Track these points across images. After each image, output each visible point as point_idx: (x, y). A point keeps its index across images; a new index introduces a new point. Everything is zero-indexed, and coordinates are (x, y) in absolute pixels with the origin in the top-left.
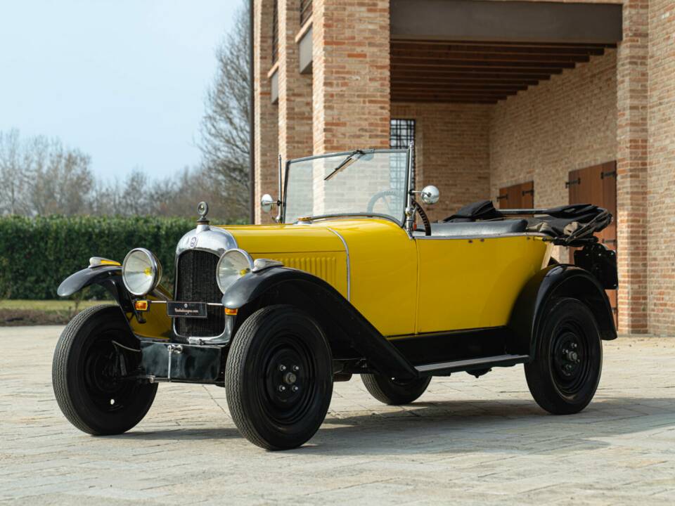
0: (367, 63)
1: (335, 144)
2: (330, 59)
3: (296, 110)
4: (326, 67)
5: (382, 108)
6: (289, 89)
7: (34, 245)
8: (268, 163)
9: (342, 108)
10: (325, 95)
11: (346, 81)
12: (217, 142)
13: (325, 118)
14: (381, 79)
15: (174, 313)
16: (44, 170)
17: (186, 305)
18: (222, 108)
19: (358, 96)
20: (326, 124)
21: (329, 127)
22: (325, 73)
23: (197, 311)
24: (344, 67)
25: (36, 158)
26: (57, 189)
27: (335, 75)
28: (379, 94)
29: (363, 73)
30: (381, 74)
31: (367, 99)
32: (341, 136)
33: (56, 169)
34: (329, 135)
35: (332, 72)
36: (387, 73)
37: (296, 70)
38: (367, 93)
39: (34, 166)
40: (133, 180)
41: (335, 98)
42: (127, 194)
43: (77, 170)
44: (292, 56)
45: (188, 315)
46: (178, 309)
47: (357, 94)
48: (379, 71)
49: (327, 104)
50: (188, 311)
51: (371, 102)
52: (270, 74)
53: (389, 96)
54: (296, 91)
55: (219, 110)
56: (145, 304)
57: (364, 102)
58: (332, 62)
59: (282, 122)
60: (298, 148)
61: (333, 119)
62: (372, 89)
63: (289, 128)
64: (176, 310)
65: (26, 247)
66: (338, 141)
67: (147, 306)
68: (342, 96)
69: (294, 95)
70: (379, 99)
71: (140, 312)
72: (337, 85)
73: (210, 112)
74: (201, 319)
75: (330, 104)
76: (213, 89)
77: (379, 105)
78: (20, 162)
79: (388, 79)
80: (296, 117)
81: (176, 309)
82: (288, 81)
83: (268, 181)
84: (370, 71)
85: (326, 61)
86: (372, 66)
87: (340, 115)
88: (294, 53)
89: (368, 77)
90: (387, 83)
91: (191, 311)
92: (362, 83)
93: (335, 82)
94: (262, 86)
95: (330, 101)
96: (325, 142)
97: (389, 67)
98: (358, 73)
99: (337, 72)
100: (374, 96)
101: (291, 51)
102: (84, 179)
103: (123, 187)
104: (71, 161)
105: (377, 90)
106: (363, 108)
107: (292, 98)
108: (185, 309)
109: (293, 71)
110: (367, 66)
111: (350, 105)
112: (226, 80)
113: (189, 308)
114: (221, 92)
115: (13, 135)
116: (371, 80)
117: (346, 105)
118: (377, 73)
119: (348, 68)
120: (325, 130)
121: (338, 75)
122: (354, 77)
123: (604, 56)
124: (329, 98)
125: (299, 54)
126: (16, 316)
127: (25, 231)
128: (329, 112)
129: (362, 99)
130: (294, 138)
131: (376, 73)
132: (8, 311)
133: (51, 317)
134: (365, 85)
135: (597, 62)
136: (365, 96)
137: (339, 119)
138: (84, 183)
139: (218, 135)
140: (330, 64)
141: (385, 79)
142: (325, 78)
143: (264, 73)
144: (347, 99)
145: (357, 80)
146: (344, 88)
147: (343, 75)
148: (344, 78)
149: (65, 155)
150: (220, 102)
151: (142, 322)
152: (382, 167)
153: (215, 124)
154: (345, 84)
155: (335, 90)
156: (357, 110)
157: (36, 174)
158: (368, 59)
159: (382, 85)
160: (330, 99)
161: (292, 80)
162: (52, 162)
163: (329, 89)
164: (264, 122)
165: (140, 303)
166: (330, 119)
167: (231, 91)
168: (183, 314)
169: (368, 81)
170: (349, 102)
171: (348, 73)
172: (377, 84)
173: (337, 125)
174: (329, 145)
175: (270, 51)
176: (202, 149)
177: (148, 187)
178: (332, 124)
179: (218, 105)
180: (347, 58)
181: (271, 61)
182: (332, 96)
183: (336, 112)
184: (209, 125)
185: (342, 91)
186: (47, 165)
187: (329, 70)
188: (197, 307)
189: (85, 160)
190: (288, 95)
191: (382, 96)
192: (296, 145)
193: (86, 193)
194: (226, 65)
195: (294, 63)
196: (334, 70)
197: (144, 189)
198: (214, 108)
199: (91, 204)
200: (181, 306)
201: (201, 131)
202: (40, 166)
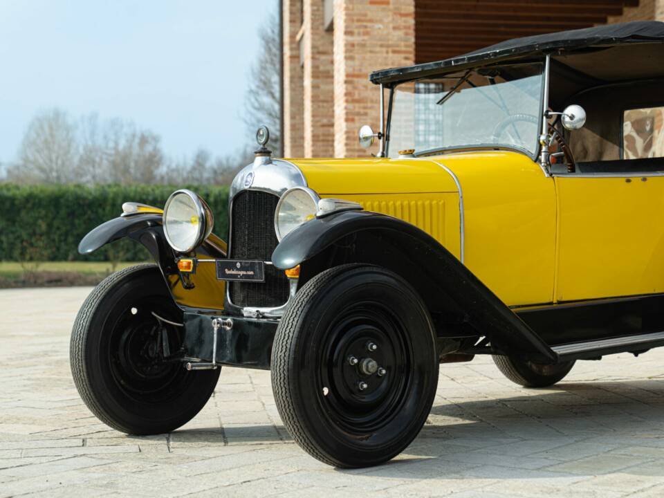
0: (390, 10)
1: (356, 97)
2: (351, 6)
3: (322, 68)
4: (346, 15)
5: (406, 58)
6: (313, 47)
7: (92, 212)
8: (297, 126)
9: (364, 58)
10: (346, 45)
11: (369, 29)
12: (260, 115)
13: (346, 70)
14: (405, 28)
15: (225, 275)
16: (121, 147)
17: (238, 265)
18: (265, 83)
19: (382, 46)
20: (347, 76)
21: (350, 79)
22: (346, 21)
23: (251, 273)
24: (365, 15)
25: (113, 137)
26: (132, 165)
27: (356, 24)
28: (402, 43)
29: (386, 20)
30: (405, 22)
31: (390, 50)
32: (362, 88)
33: (130, 147)
34: (350, 87)
35: (353, 21)
36: (411, 22)
37: (321, 28)
38: (390, 42)
39: (111, 145)
40: (198, 156)
41: (356, 48)
42: (194, 169)
43: (149, 148)
44: (317, 13)
45: (241, 277)
46: (229, 270)
47: (379, 43)
48: (403, 19)
49: (348, 54)
50: (242, 273)
51: (394, 52)
52: (298, 37)
53: (413, 46)
54: (321, 49)
55: (262, 85)
56: (189, 263)
57: (387, 52)
58: (353, 9)
59: (308, 82)
60: (323, 107)
61: (354, 70)
62: (395, 38)
63: (315, 87)
64: (227, 272)
65: (85, 213)
66: (359, 94)
67: (192, 265)
68: (363, 45)
69: (319, 53)
70: (403, 49)
71: (187, 275)
72: (359, 34)
73: (253, 87)
74: (259, 284)
75: (351, 54)
76: (256, 65)
77: (403, 55)
78: (100, 141)
79: (413, 27)
80: (320, 75)
81: (226, 270)
82: (313, 39)
83: (297, 144)
84: (393, 19)
85: (346, 9)
86: (395, 14)
87: (361, 65)
88: (318, 10)
89: (391, 26)
90: (412, 32)
91: (245, 273)
92: (385, 32)
93: (356, 31)
94: (291, 49)
95: (351, 51)
96: (346, 94)
97: (413, 16)
98: (381, 21)
99: (358, 21)
100: (398, 46)
101: (315, 8)
102: (155, 156)
103: (190, 163)
104: (144, 140)
105: (401, 39)
106: (386, 58)
107: (317, 56)
108: (238, 270)
109: (318, 29)
110: (390, 13)
111: (373, 55)
112: (267, 56)
113: (242, 269)
114: (263, 68)
115: (93, 117)
116: (395, 28)
117: (368, 55)
118: (401, 21)
119: (370, 15)
120: (346, 82)
121: (359, 24)
122: (378, 26)
123: (639, 8)
124: (350, 47)
125: (323, 11)
126: (55, 277)
127: (84, 199)
128: (350, 63)
129: (384, 49)
130: (319, 97)
131: (399, 21)
132: (49, 273)
133: (90, 278)
134: (388, 34)
135: (631, 14)
136: (388, 46)
137: (360, 70)
138: (156, 159)
139: (261, 108)
140: (350, 12)
141: (409, 28)
142: (346, 27)
143: (293, 36)
144: (369, 49)
145: (380, 28)
146: (366, 38)
147: (365, 24)
148: (366, 27)
149: (138, 134)
150: (263, 78)
151: (189, 287)
152: (407, 121)
153: (258, 97)
154: (367, 33)
155: (356, 39)
156: (380, 60)
157: (113, 152)
158: (391, 6)
159: (407, 34)
160: (352, 48)
161: (317, 37)
162: (127, 141)
163: (350, 38)
164: (293, 85)
165: (184, 262)
166: (350, 70)
167: (272, 67)
168: (235, 276)
169: (391, 30)
170: (371, 52)
171: (371, 21)
172: (401, 33)
173: (358, 76)
174: (350, 98)
175: (298, 15)
176: (246, 122)
177: (211, 163)
178: (353, 76)
179: (261, 80)
180: (369, 6)
181: (300, 24)
182: (353, 45)
183: (357, 63)
184: (253, 100)
185: (363, 40)
186: (122, 144)
187: (350, 18)
188: (251, 267)
189: (156, 139)
190: (313, 53)
191: (406, 46)
192: (321, 104)
193: (157, 167)
194: (267, 42)
195: (318, 20)
196: (355, 18)
197: (208, 165)
198: (257, 83)
199: (162, 178)
200: (233, 266)
201: (245, 104)
202: (117, 143)
